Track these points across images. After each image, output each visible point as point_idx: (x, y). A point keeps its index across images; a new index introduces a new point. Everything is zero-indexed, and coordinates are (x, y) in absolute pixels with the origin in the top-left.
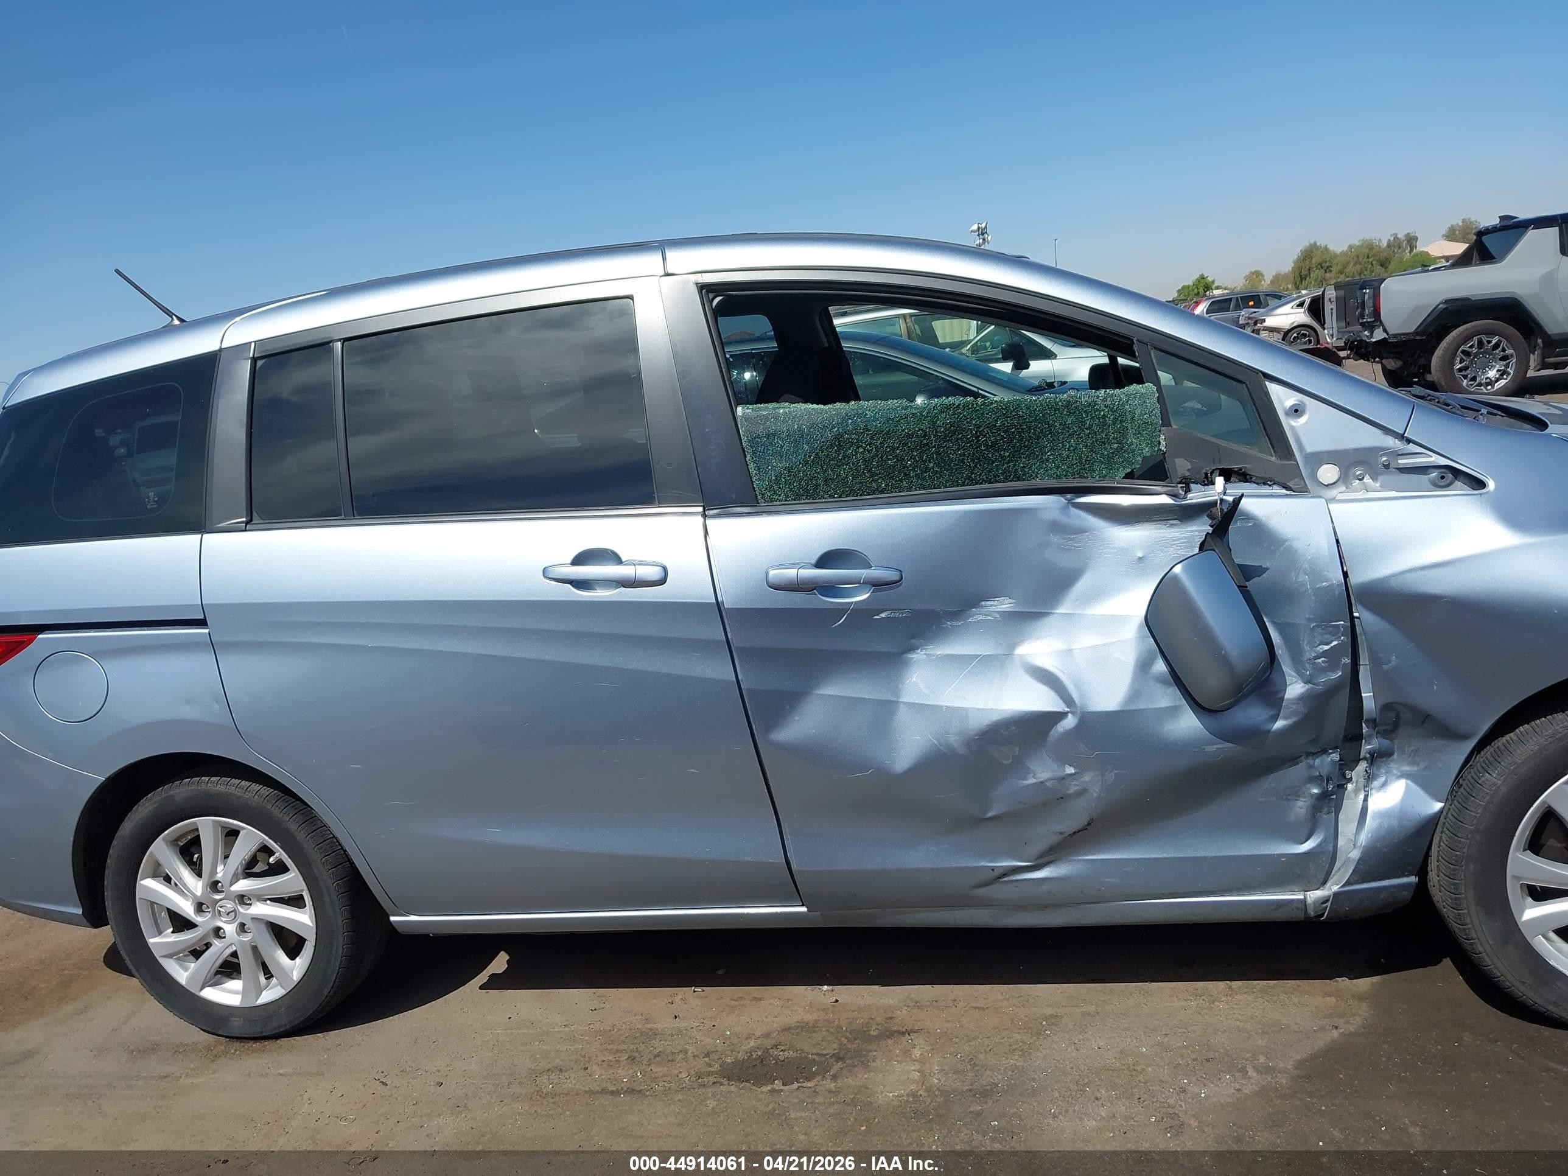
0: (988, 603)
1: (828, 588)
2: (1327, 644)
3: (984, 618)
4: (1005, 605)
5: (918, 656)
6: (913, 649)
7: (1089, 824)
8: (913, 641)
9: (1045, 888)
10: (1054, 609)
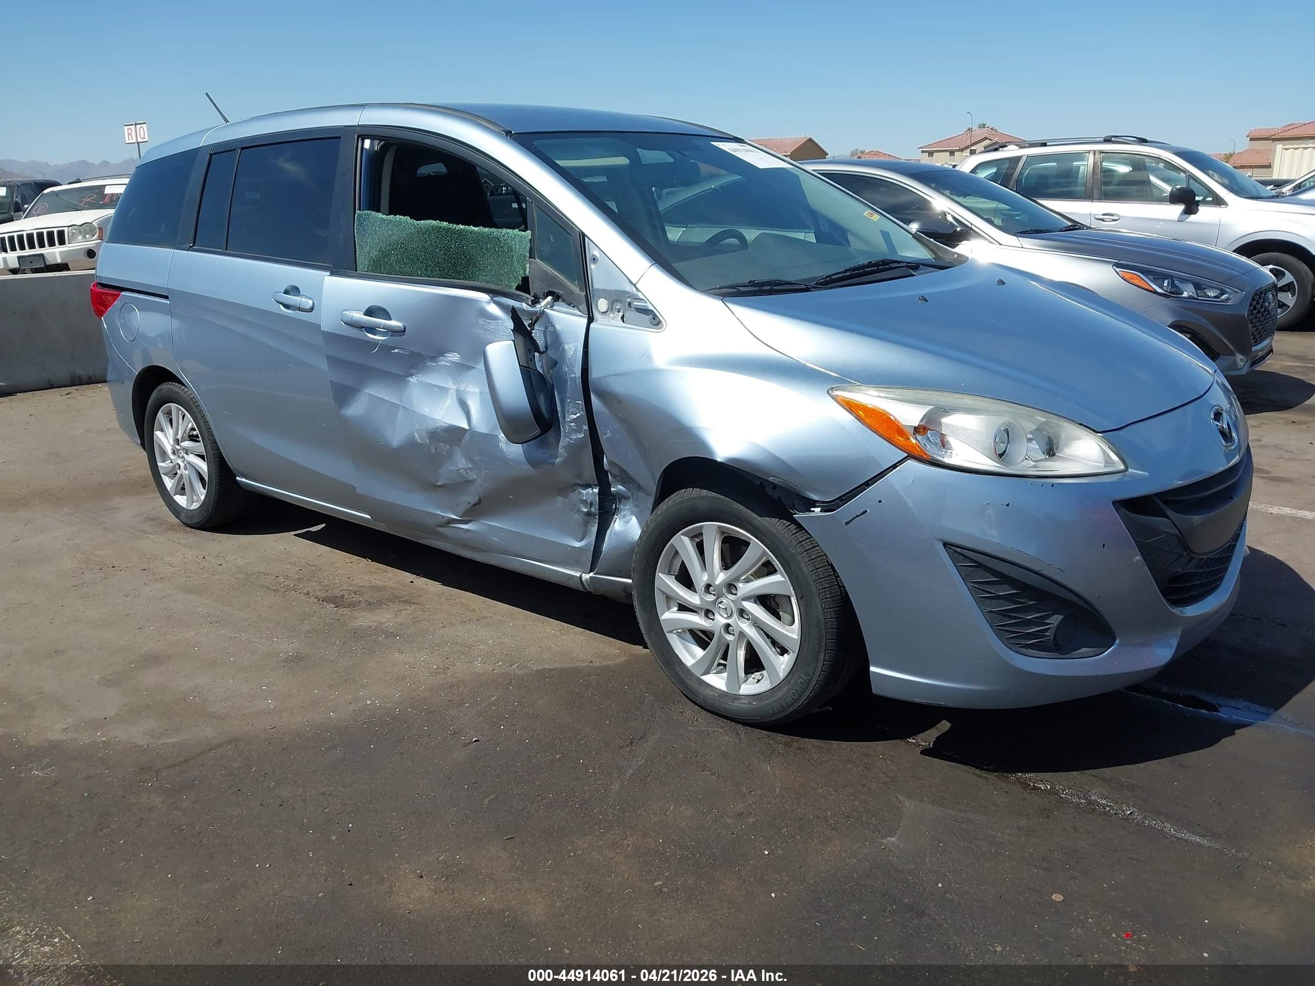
0: (449, 355)
1: (372, 329)
2: (575, 415)
3: (445, 363)
4: (454, 357)
5: (413, 380)
6: (411, 375)
7: (480, 500)
8: (412, 370)
9: (467, 536)
10: (477, 365)
